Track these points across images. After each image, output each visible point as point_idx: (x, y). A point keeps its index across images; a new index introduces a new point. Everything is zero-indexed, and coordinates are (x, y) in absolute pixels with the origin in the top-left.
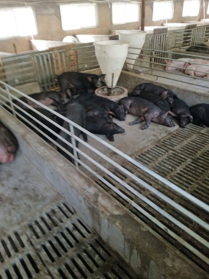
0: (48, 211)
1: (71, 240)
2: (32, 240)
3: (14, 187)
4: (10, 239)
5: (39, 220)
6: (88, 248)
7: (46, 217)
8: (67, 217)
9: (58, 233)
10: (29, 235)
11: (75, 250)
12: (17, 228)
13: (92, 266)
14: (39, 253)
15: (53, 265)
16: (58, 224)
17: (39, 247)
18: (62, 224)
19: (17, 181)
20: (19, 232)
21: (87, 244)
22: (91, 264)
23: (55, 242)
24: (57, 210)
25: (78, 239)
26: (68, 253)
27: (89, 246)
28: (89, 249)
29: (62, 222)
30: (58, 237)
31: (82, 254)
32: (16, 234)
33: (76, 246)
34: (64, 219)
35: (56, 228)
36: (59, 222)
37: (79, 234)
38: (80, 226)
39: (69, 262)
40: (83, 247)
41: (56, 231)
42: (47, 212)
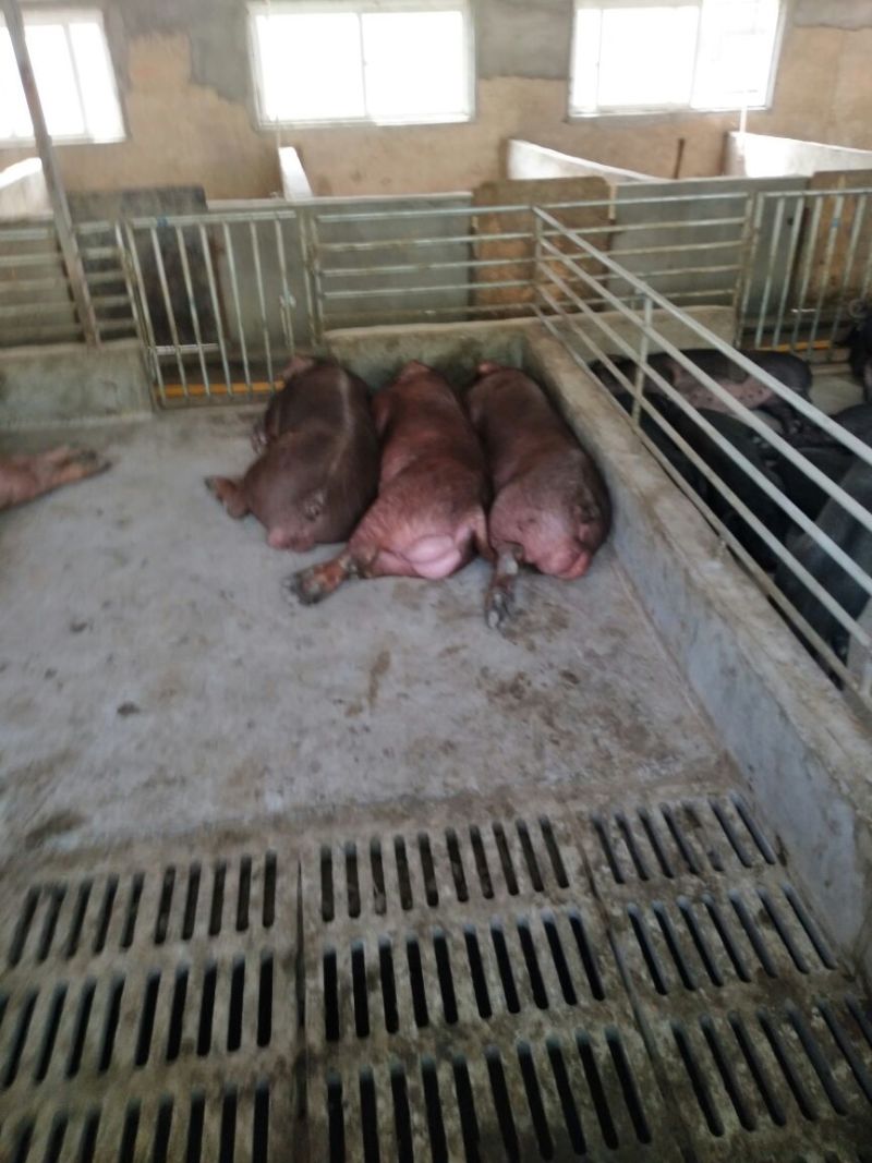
0: (674, 805)
1: (746, 953)
2: (597, 877)
3: (566, 668)
4: (523, 834)
5: (633, 820)
6: (809, 1016)
7: (659, 821)
8: (745, 864)
9: (697, 900)
10: (592, 858)
11: (757, 999)
12: (552, 810)
13: (814, 1091)
14: (615, 936)
15: (657, 1003)
16: (703, 868)
17: (617, 912)
18: (718, 876)
19: (580, 654)
20: (560, 827)
21: (808, 1001)
22: (812, 1084)
23: (679, 928)
24: (707, 816)
25: (774, 961)
26: (725, 994)
27: (815, 1010)
28: (814, 1024)
29: (718, 868)
30: (696, 916)
31: (779, 1026)
32: (547, 830)
33: (761, 983)
34: (731, 862)
35: (695, 880)
36: (708, 865)
37: (784, 947)
38: (789, 919)
39: (720, 1023)
40: (790, 1004)
41: (691, 891)
42: (668, 807)
